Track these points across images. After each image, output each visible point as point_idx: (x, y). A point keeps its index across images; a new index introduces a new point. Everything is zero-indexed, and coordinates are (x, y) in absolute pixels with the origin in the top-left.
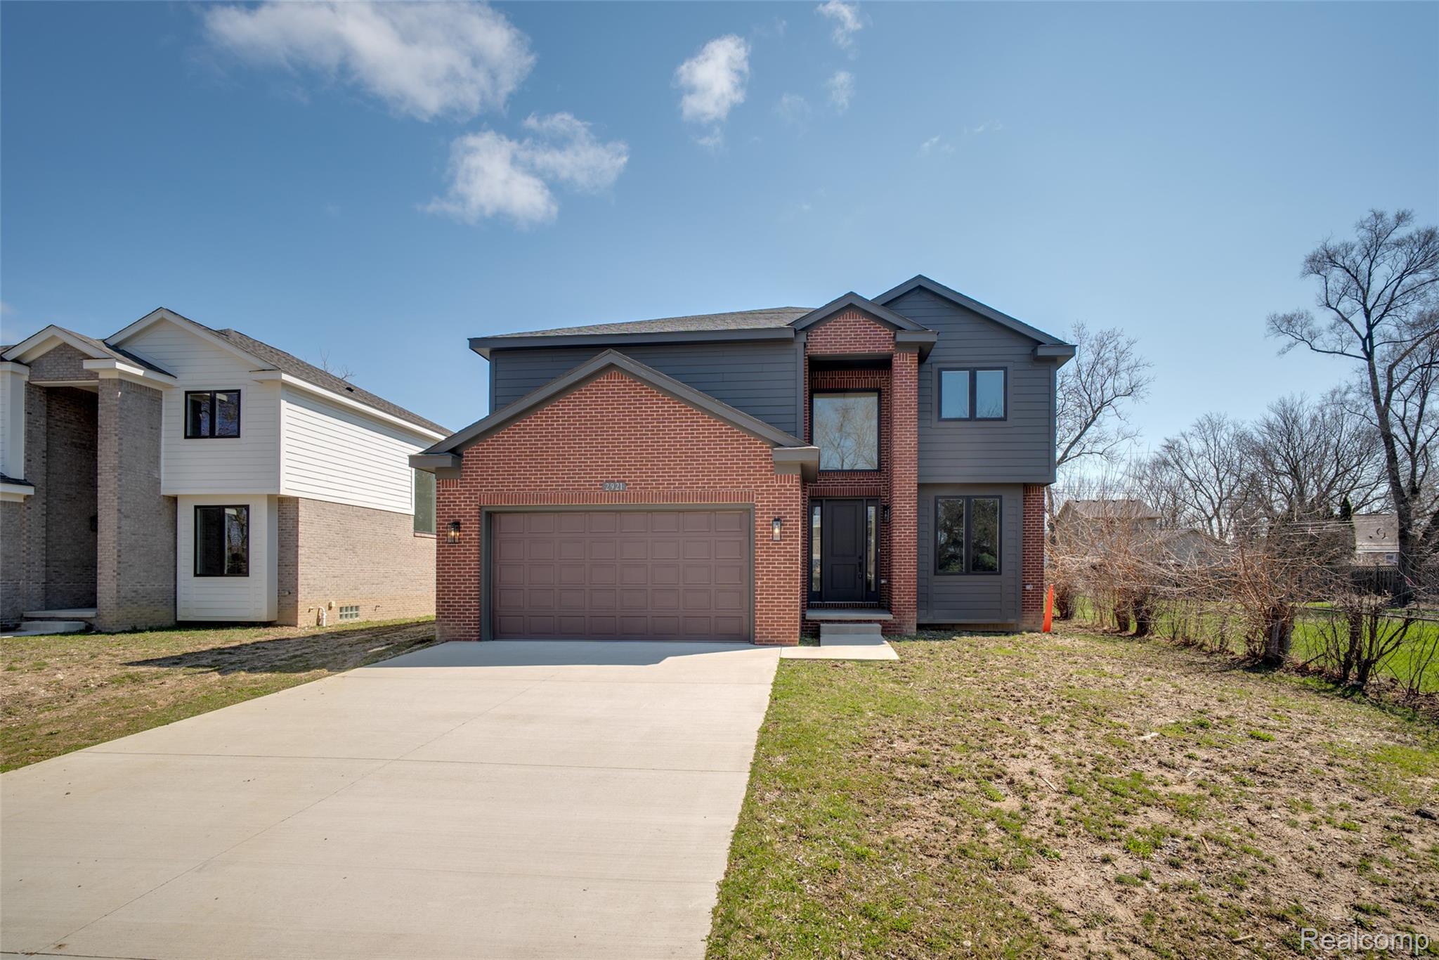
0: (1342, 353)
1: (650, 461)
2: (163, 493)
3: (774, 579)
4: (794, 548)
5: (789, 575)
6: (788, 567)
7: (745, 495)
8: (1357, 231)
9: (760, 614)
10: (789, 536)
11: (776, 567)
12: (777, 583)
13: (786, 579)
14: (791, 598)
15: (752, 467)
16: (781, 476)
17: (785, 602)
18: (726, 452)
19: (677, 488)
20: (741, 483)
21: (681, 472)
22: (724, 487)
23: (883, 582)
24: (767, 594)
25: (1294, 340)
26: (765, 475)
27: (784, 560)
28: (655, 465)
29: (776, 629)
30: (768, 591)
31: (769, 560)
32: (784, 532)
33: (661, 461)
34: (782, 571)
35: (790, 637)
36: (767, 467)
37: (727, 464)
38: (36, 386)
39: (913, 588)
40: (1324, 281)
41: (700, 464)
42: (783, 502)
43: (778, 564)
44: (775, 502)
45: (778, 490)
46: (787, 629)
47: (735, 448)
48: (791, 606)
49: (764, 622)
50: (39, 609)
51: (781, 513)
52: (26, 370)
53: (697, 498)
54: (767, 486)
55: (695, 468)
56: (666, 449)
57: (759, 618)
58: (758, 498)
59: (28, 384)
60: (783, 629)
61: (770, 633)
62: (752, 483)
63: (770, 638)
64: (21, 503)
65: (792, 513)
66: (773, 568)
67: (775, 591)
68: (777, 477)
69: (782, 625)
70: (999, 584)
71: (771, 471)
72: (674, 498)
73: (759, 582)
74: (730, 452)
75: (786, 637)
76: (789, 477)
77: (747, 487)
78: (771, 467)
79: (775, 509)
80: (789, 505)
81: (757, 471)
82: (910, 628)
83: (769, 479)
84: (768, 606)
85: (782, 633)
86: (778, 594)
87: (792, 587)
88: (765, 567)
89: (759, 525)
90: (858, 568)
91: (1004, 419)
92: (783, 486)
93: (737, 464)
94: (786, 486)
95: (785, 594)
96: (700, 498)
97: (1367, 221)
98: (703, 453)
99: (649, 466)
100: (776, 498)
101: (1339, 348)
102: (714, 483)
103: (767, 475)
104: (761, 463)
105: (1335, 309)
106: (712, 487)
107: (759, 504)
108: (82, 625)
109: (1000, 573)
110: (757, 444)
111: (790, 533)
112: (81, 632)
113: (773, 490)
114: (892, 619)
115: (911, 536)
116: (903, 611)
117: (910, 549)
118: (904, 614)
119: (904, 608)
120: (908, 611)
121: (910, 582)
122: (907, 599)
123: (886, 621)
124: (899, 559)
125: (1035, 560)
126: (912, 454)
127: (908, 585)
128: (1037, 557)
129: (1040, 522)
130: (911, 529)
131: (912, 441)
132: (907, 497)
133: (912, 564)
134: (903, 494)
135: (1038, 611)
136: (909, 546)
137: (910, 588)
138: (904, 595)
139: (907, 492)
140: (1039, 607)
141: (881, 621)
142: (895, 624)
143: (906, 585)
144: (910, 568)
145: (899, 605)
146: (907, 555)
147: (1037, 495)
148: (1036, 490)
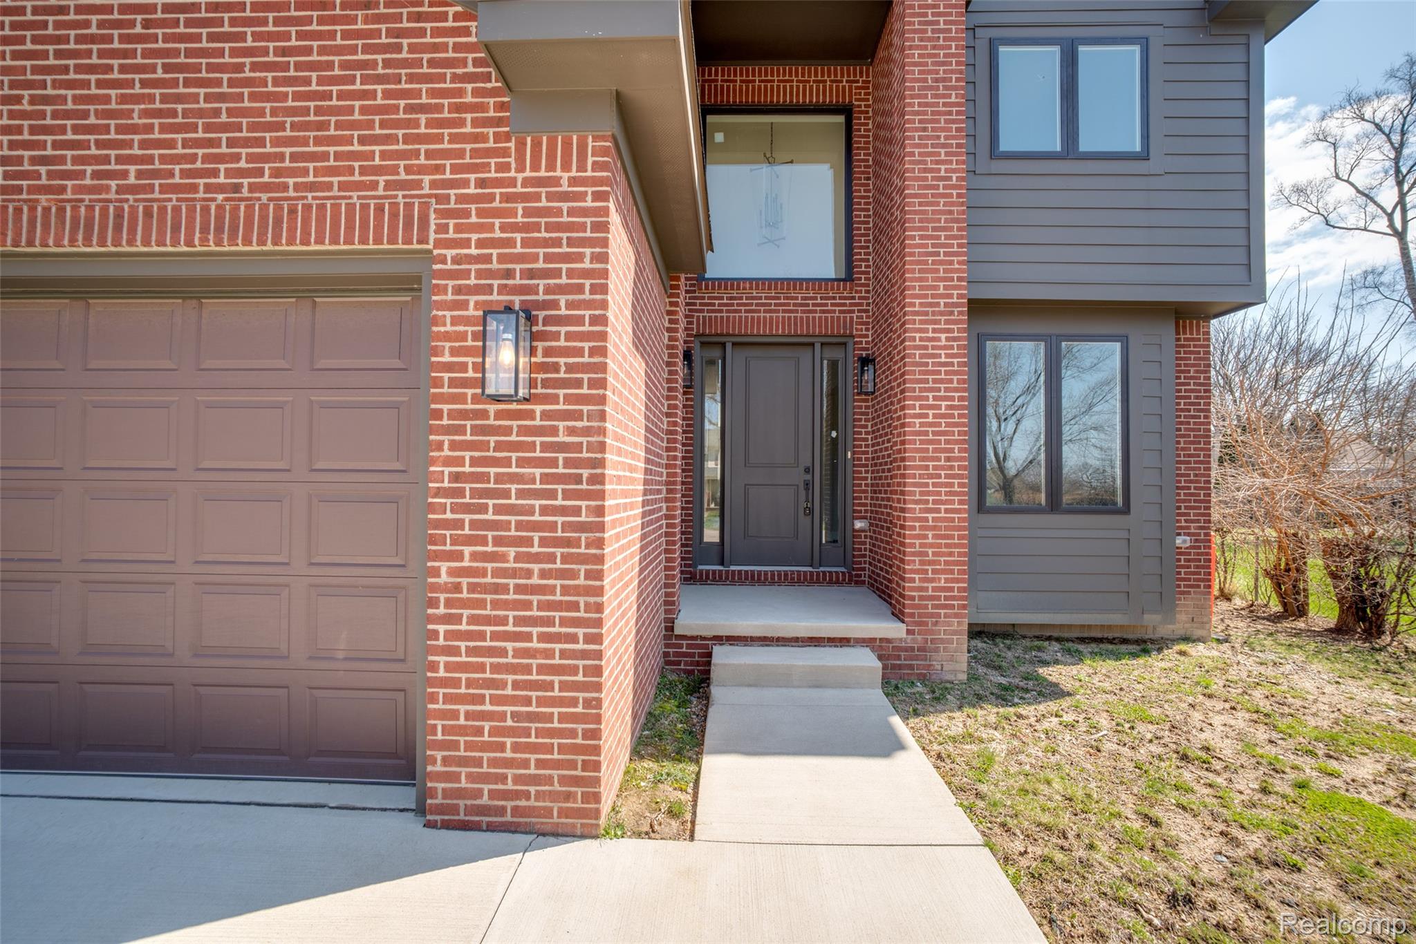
0: (1365, 229)
1: (29, 85)
3: (502, 558)
4: (587, 432)
5: (568, 543)
6: (563, 511)
7: (394, 215)
8: (1386, 81)
9: (448, 699)
10: (564, 384)
11: (511, 510)
12: (514, 573)
13: (551, 558)
14: (573, 639)
15: (423, 109)
16: (537, 145)
17: (549, 654)
18: (323, 50)
19: (133, 189)
20: (378, 170)
21: (149, 129)
22: (312, 187)
23: (859, 525)
24: (473, 620)
25: (1307, 214)
26: (477, 138)
27: (545, 478)
28: (46, 100)
29: (509, 763)
30: (481, 604)
31: (484, 478)
32: (543, 367)
33: (71, 85)
34: (536, 526)
35: (568, 796)
36: (482, 108)
37: (327, 96)
39: (959, 554)
40: (1331, 150)
41: (222, 97)
42: (546, 243)
43: (521, 494)
44: (510, 243)
45: (524, 197)
46: (557, 765)
47: (358, 34)
48: (574, 670)
49: (462, 731)
51: (533, 290)
53: (205, 230)
54: (481, 183)
55: (201, 113)
56: (92, 39)
57: (443, 715)
58: (442, 229)
60: (540, 764)
61: (485, 778)
62: (422, 170)
63: (485, 800)
65: (580, 289)
66: (499, 510)
67: (506, 605)
68: (521, 145)
69: (534, 748)
70: (1124, 535)
71: (498, 122)
72: (118, 228)
73: (444, 566)
74: (339, 50)
75: (553, 796)
76: (567, 144)
77: (402, 185)
78: (501, 107)
79: (509, 274)
80: (566, 258)
81: (442, 123)
82: (952, 659)
83: (489, 153)
84: (481, 668)
85: (535, 780)
86: (519, 621)
87: (577, 590)
88: (467, 508)
89: (447, 337)
90: (802, 493)
91: (1144, 156)
92: (540, 182)
93: (364, 95)
94: (556, 181)
95: (549, 622)
96: (219, 229)
97: (1398, 70)
98: (234, 53)
99: (26, 106)
100: (515, 228)
101: (1362, 224)
102: (276, 173)
103: (484, 138)
104: (460, 93)
105: (1347, 181)
106: (266, 188)
107: (450, 253)
109: (1126, 510)
110: (443, 17)
111: (570, 368)
113: (507, 198)
114: (904, 635)
115: (952, 416)
116: (932, 615)
117: (952, 451)
118: (936, 623)
119: (934, 607)
120: (946, 616)
121: (952, 537)
122: (942, 584)
123: (888, 641)
124: (921, 476)
125: (1191, 482)
126: (952, 204)
127: (947, 546)
128: (1196, 475)
129: (1202, 398)
130: (952, 399)
131: (954, 171)
132: (942, 313)
133: (956, 489)
134: (931, 305)
135: (1200, 593)
136: (947, 442)
137: (951, 554)
138: (934, 572)
139: (942, 301)
140: (1202, 584)
141: (874, 640)
142: (912, 649)
143: (939, 546)
144: (952, 502)
145: (921, 598)
146: (942, 467)
147: (1193, 339)
148: (1191, 329)
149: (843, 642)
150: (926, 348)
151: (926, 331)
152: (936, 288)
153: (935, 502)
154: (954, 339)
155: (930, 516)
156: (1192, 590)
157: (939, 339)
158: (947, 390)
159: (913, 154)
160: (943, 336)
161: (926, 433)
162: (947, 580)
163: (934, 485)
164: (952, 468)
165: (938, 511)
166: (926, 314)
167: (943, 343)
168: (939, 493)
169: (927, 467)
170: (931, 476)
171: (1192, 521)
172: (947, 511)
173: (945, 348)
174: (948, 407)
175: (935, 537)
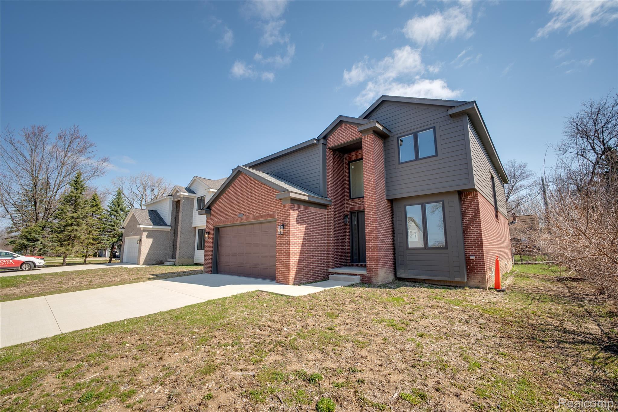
2: (193, 226)
3: (282, 252)
4: (289, 238)
6: (287, 247)
10: (287, 232)
13: (286, 252)
16: (285, 205)
17: (286, 263)
19: (256, 214)
20: (273, 210)
21: (257, 208)
24: (279, 259)
26: (280, 205)
27: (285, 243)
34: (284, 249)
35: (287, 280)
36: (280, 202)
37: (269, 202)
38: (174, 201)
42: (285, 216)
45: (284, 211)
47: (271, 195)
49: (279, 272)
50: (171, 259)
51: (285, 222)
52: (172, 197)
54: (280, 210)
55: (260, 205)
57: (277, 270)
59: (173, 201)
60: (285, 276)
63: (280, 280)
64: (169, 231)
65: (288, 221)
66: (282, 247)
70: (447, 255)
72: (255, 218)
73: (277, 253)
78: (282, 201)
79: (282, 220)
80: (287, 218)
81: (277, 204)
82: (376, 280)
83: (281, 207)
84: (280, 265)
86: (283, 259)
87: (288, 256)
91: (436, 155)
93: (272, 202)
94: (286, 209)
95: (286, 259)
98: (263, 199)
102: (265, 211)
107: (278, 218)
108: (173, 263)
109: (447, 248)
110: (277, 192)
112: (173, 265)
113: (282, 212)
114: (366, 274)
115: (374, 228)
116: (372, 270)
117: (374, 235)
118: (372, 272)
119: (372, 268)
120: (374, 270)
121: (375, 254)
122: (373, 263)
123: (364, 275)
124: (369, 241)
125: (476, 239)
126: (372, 185)
127: (374, 255)
128: (477, 237)
129: (477, 214)
130: (373, 225)
131: (372, 178)
132: (371, 207)
133: (375, 243)
134: (369, 206)
135: (481, 273)
136: (373, 234)
137: (375, 257)
138: (372, 261)
139: (371, 205)
140: (482, 271)
141: (361, 275)
142: (368, 277)
143: (372, 255)
144: (374, 246)
145: (370, 266)
146: (372, 239)
147: (472, 197)
148: (471, 194)
149: (356, 275)
150: (368, 215)
151: (368, 211)
152: (370, 202)
153: (371, 246)
154: (373, 212)
155: (370, 249)
156: (479, 272)
157: (371, 213)
158: (372, 223)
159: (365, 176)
160: (371, 212)
161: (369, 232)
162: (374, 263)
163: (371, 243)
164: (374, 239)
165: (372, 248)
166: (368, 208)
167: (372, 213)
168: (372, 244)
169: (369, 239)
170: (370, 241)
171: (477, 251)
172: (374, 248)
173: (372, 214)
174: (373, 226)
175: (372, 253)
